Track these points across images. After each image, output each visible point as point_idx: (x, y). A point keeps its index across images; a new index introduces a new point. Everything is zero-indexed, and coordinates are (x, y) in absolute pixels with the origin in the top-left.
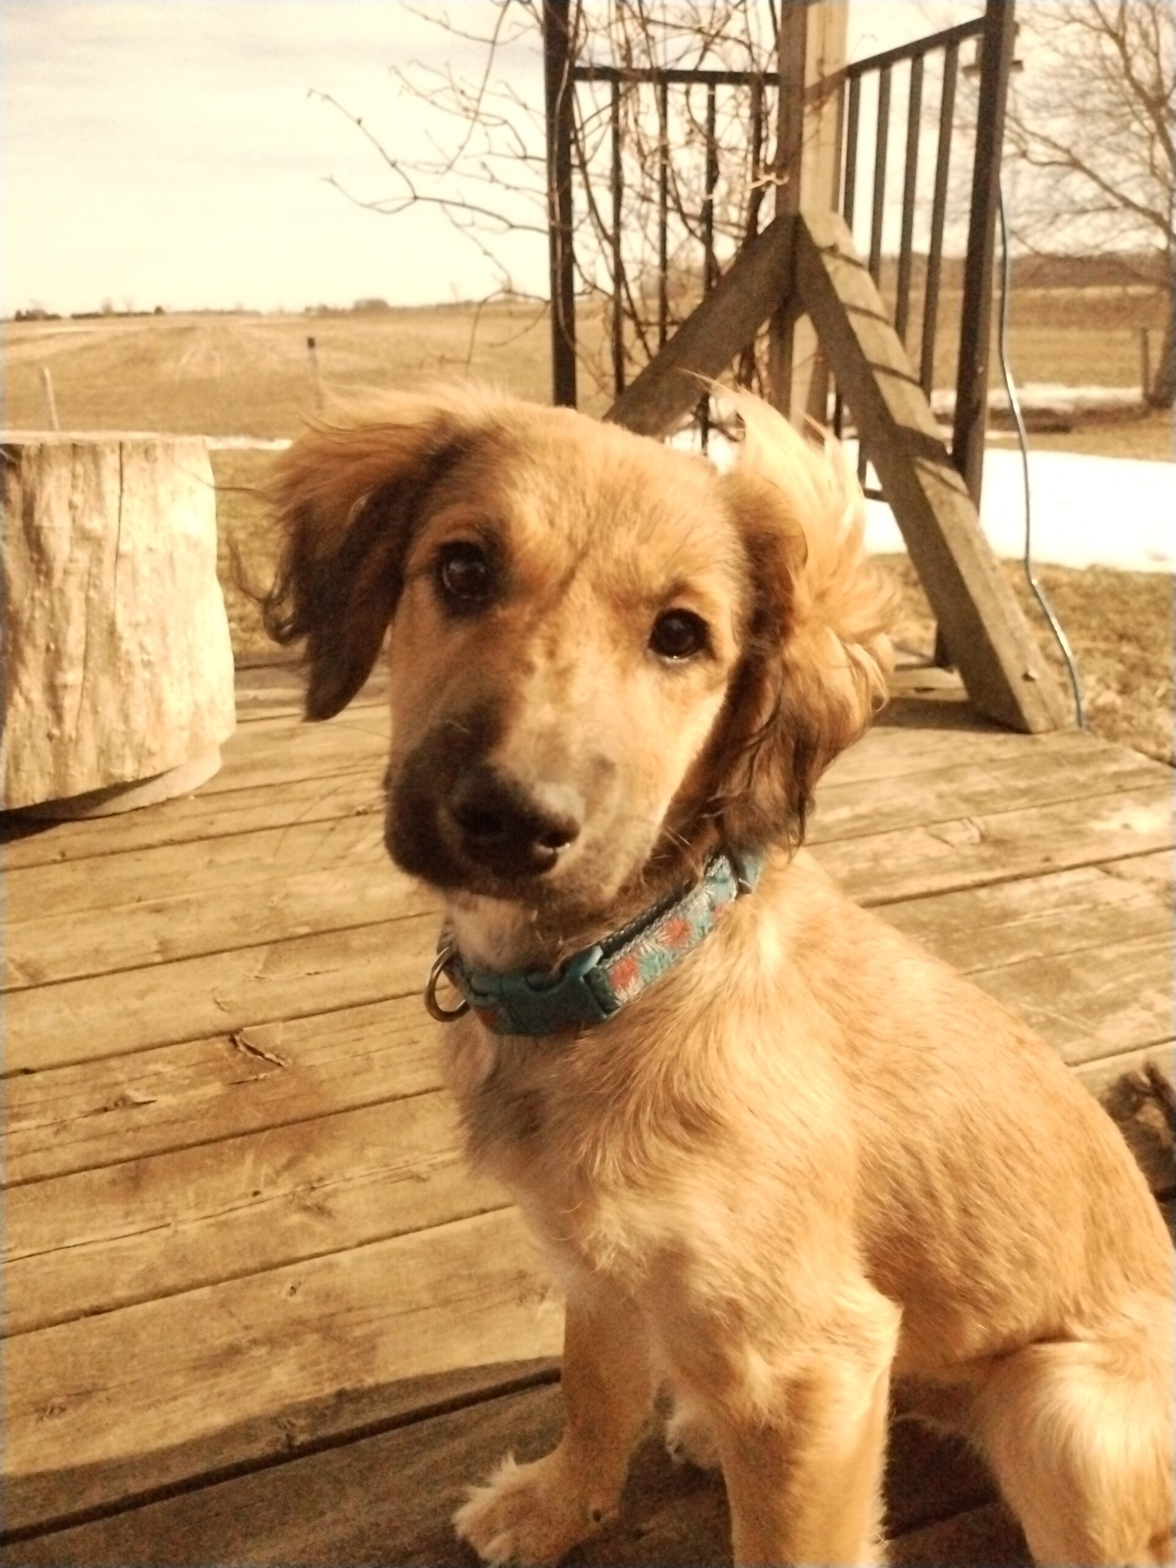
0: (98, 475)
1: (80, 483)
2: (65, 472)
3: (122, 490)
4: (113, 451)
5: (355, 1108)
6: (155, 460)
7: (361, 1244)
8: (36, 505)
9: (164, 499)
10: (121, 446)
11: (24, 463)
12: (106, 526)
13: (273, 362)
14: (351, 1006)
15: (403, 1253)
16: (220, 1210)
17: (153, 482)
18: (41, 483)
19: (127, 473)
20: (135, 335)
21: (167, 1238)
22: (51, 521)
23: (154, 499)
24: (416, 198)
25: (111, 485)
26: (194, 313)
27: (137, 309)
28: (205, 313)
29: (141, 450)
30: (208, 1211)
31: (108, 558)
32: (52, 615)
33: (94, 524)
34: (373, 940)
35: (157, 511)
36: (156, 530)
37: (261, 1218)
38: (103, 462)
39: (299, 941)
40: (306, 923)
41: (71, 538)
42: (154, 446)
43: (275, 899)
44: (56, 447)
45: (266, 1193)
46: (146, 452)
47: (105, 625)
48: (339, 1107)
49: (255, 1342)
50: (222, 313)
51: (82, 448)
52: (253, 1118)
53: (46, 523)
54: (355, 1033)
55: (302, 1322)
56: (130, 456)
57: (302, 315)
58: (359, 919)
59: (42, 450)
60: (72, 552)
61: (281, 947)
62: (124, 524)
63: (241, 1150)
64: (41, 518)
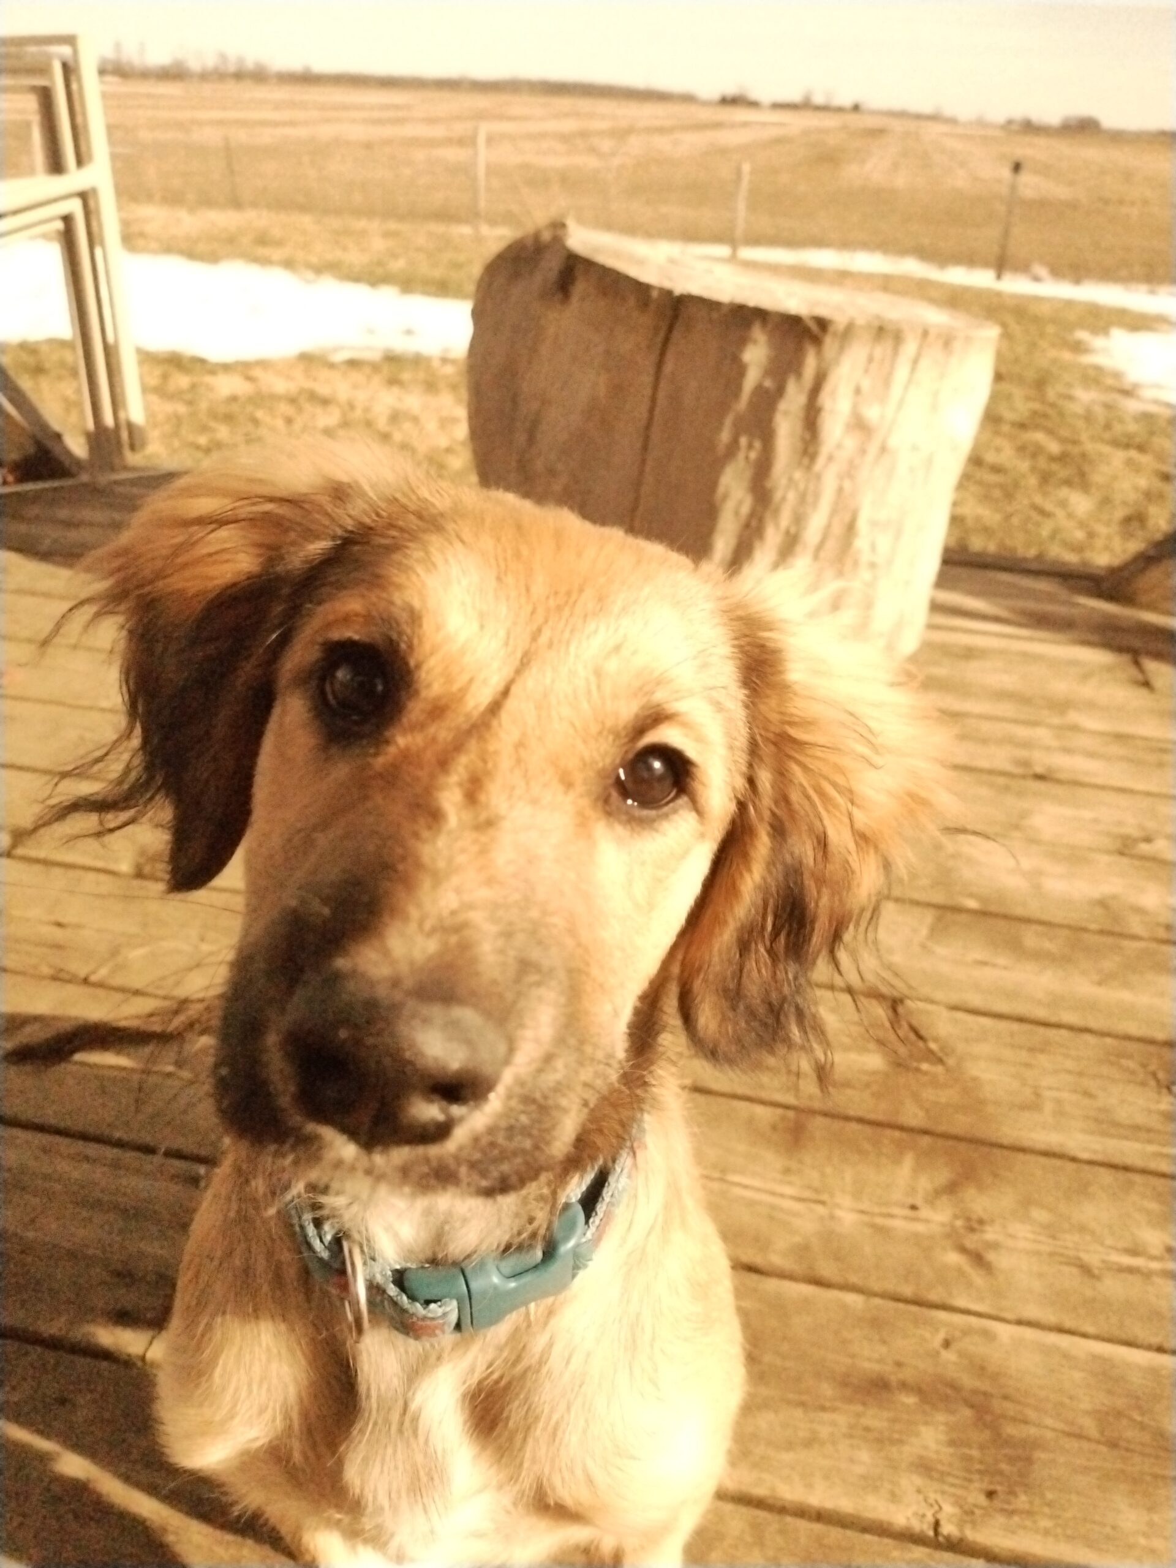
0: (893, 361)
1: (873, 367)
2: (863, 354)
3: (910, 380)
4: (916, 337)
5: (1023, 1150)
6: (952, 353)
7: (1019, 1322)
8: (825, 384)
9: (945, 395)
10: (926, 332)
11: (828, 340)
12: (883, 416)
13: (960, 180)
14: (1021, 1020)
15: (1066, 1356)
16: (876, 1210)
17: (941, 376)
18: (837, 362)
19: (920, 364)
20: (827, 131)
21: (821, 1218)
22: (834, 401)
23: (937, 394)
27: (835, 103)
28: (902, 115)
29: (944, 339)
30: (865, 1206)
31: (873, 449)
32: (802, 499)
33: (872, 413)
34: (1048, 945)
35: (935, 407)
36: (927, 428)
37: (916, 1239)
38: (902, 349)
39: (967, 917)
40: (974, 896)
41: (846, 424)
42: (957, 337)
43: (944, 855)
44: (864, 326)
45: (925, 1212)
47: (847, 518)
48: (1006, 1141)
49: (904, 1386)
50: (919, 117)
51: (888, 330)
52: (913, 1116)
54: (1024, 1056)
55: (954, 1386)
56: (930, 345)
59: (849, 329)
60: (842, 438)
61: (949, 916)
62: (900, 417)
63: (901, 1148)
64: (825, 399)
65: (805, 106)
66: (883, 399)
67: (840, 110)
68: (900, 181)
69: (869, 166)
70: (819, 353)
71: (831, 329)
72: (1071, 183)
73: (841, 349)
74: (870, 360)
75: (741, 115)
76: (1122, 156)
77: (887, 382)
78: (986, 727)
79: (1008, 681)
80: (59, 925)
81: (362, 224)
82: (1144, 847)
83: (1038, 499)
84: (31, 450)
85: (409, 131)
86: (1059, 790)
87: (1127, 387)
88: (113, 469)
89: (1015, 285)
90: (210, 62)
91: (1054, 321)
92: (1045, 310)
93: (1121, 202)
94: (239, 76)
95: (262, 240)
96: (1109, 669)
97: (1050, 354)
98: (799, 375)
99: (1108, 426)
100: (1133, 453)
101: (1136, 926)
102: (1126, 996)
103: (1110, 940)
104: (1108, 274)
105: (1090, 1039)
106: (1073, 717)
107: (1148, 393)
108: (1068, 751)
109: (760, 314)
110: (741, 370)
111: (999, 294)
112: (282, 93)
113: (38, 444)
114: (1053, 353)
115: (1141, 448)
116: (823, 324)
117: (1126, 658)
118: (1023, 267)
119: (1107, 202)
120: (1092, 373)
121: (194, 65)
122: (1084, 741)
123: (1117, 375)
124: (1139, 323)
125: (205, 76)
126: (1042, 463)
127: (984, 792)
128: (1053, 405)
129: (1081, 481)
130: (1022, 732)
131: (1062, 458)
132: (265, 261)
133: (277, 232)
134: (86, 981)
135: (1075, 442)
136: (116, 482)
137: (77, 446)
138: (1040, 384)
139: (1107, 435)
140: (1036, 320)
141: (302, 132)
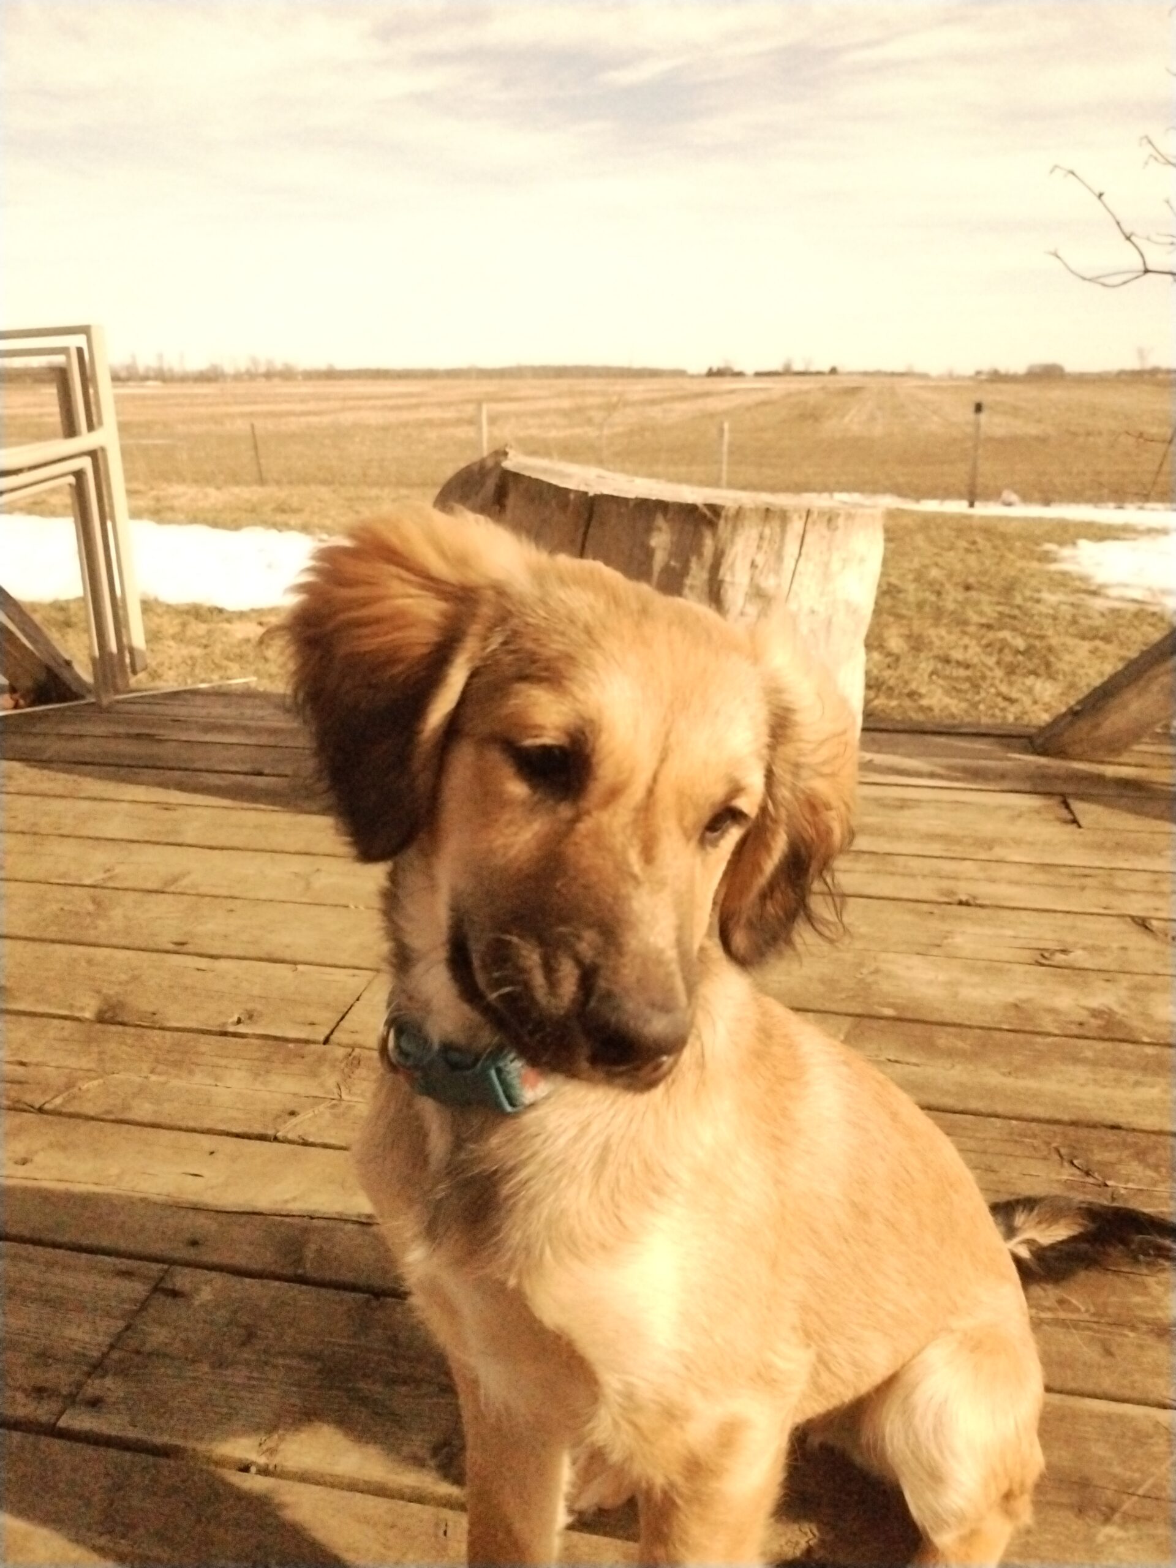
0: (783, 539)
1: (765, 545)
2: (754, 533)
3: (800, 554)
4: (800, 517)
6: (836, 528)
8: (723, 561)
9: (835, 566)
10: (809, 513)
11: (722, 523)
12: (779, 586)
13: (934, 425)
17: (829, 549)
18: (732, 542)
19: (807, 539)
20: (807, 392)
22: (733, 576)
23: (827, 565)
24: (1146, 271)
25: (791, 548)
26: (866, 374)
27: (814, 368)
28: (876, 374)
29: (826, 517)
33: (769, 583)
34: (960, 1044)
35: (827, 576)
36: (822, 594)
38: (789, 527)
39: (882, 1022)
40: (892, 1005)
41: (747, 594)
42: (838, 515)
43: (865, 971)
44: (751, 509)
46: (830, 520)
51: (774, 512)
53: (728, 578)
56: (814, 523)
57: (971, 378)
58: (948, 1017)
59: (739, 513)
60: (744, 606)
61: (866, 1022)
62: (794, 586)
64: (725, 573)
65: (787, 372)
66: (777, 572)
67: (819, 373)
68: (878, 430)
69: (847, 419)
70: (714, 534)
71: (723, 514)
72: (1039, 421)
73: (735, 529)
74: (761, 537)
75: (727, 384)
76: (1086, 395)
77: (779, 558)
78: (914, 863)
79: (939, 825)
80: (22, 1064)
81: (374, 492)
82: (1059, 958)
83: (1004, 689)
84: (42, 676)
85: (422, 414)
86: (982, 913)
87: (1093, 588)
88: (117, 691)
89: (986, 510)
90: (243, 365)
91: (1020, 537)
92: (1010, 529)
93: (1089, 434)
94: (269, 375)
95: (281, 509)
96: (1038, 811)
97: (1016, 565)
98: (700, 555)
99: (1074, 621)
100: (1098, 643)
101: (1048, 1024)
102: (1032, 1084)
103: (1021, 1037)
104: (1076, 496)
105: (998, 1122)
106: (999, 852)
107: (1113, 592)
108: (992, 881)
109: (662, 506)
110: (649, 553)
111: (969, 517)
112: (306, 388)
113: (49, 669)
114: (1020, 564)
115: (1106, 639)
116: (715, 510)
117: (1053, 802)
118: (994, 495)
119: (1075, 434)
120: (1057, 577)
121: (229, 368)
122: (1006, 871)
123: (1083, 579)
124: (1102, 533)
125: (237, 377)
126: (1008, 657)
127: (908, 918)
128: (1019, 607)
129: (1048, 670)
130: (948, 866)
131: (1028, 652)
132: (285, 526)
133: (295, 502)
134: (41, 1110)
135: (1042, 637)
136: (118, 702)
137: (85, 673)
138: (1008, 590)
139: (1072, 630)
140: (1004, 536)
141: (326, 420)
